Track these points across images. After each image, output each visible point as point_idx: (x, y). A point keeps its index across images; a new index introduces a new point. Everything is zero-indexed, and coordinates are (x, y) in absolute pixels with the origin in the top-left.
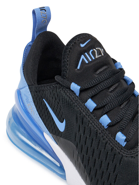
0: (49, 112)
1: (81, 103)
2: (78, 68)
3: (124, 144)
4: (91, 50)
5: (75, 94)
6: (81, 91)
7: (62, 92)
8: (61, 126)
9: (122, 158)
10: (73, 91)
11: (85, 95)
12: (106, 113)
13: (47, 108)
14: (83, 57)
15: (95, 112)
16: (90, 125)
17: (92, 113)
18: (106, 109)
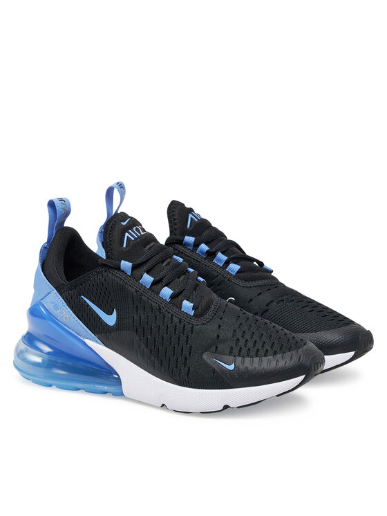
0: (91, 309)
1: (135, 281)
2: (125, 246)
3: (192, 313)
4: (135, 228)
5: (126, 274)
6: (134, 268)
7: (110, 275)
8: (111, 320)
9: (192, 327)
10: (123, 271)
11: (137, 272)
12: (166, 285)
13: (88, 305)
14: (127, 234)
15: (153, 287)
16: (150, 302)
17: (149, 289)
18: (165, 281)
